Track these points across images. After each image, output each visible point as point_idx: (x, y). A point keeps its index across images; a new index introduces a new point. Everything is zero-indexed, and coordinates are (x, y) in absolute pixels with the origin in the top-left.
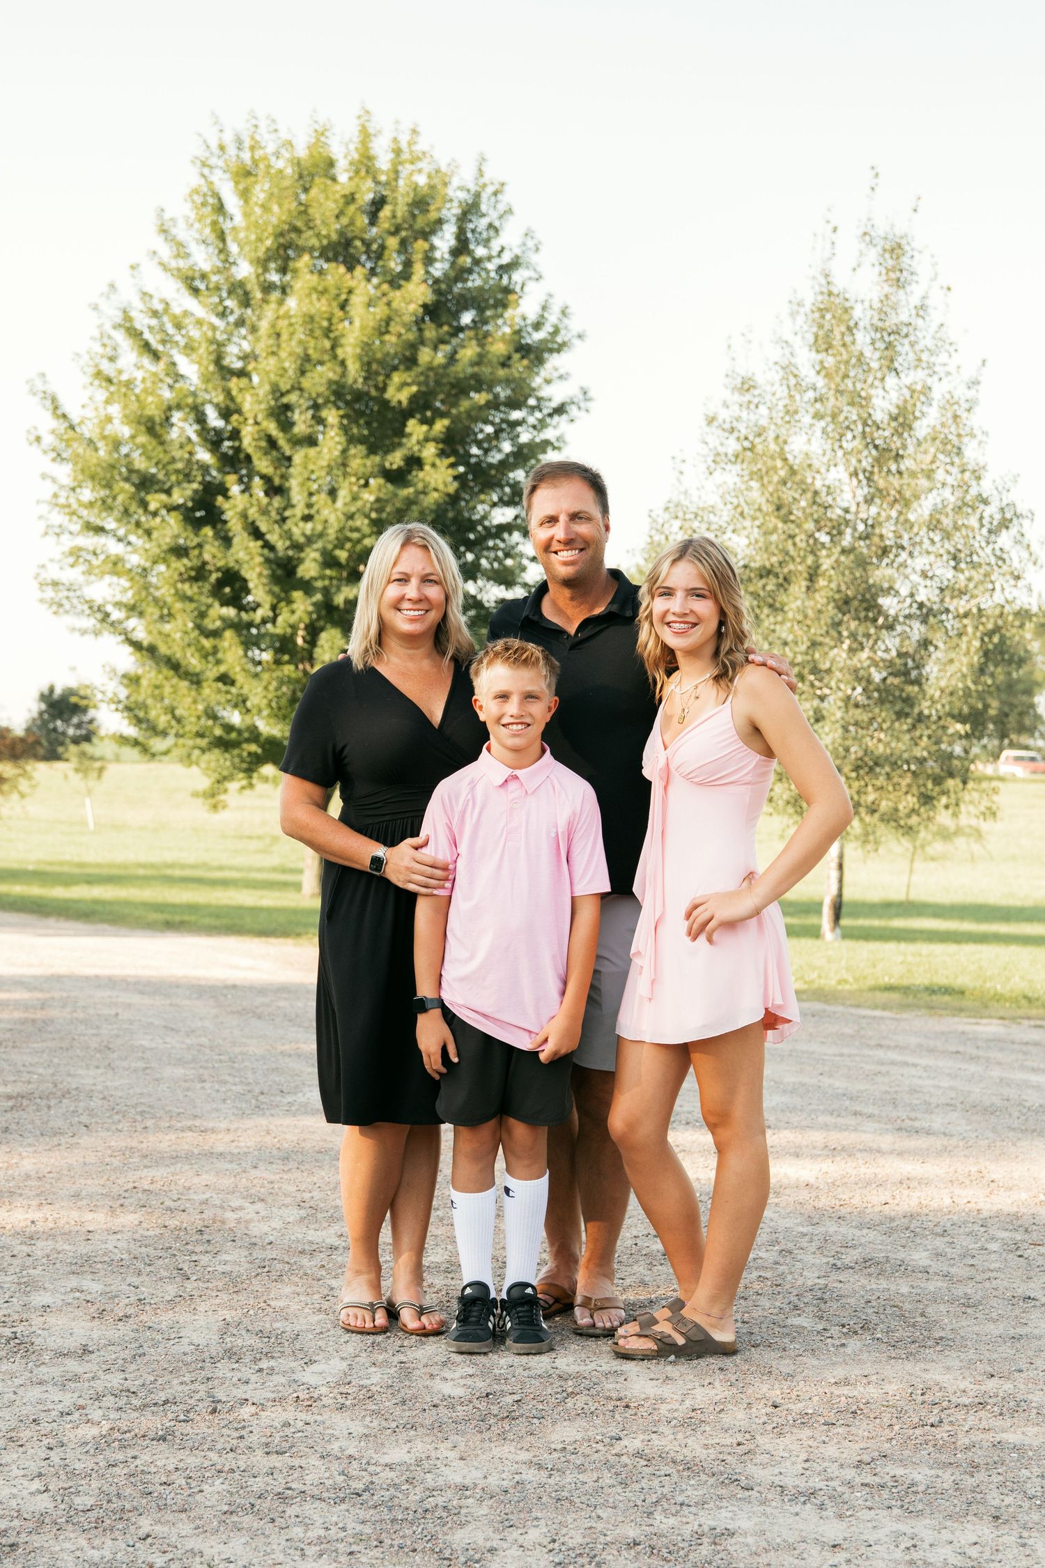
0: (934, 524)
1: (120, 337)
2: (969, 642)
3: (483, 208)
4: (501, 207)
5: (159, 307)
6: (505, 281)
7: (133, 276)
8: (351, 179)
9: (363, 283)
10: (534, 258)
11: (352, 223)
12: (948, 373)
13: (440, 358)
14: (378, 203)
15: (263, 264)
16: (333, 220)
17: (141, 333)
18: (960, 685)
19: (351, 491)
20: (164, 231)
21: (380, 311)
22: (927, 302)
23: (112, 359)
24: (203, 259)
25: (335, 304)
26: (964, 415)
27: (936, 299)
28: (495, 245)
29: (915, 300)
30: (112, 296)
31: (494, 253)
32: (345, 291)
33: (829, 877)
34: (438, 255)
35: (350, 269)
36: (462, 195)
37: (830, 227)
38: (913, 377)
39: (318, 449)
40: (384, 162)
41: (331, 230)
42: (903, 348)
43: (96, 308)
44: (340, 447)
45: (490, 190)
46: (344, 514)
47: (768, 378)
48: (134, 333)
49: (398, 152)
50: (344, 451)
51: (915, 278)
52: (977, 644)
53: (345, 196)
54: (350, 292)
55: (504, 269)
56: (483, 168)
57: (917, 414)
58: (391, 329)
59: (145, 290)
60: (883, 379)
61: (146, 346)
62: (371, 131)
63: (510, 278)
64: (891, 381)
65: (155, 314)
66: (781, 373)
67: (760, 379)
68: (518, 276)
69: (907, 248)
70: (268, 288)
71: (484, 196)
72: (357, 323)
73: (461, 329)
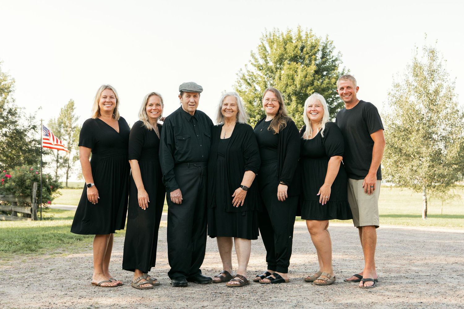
0: (446, 117)
1: (242, 81)
2: (457, 146)
3: (328, 47)
4: (332, 47)
5: (251, 74)
6: (334, 64)
7: (246, 67)
8: (296, 42)
9: (300, 66)
10: (341, 58)
11: (297, 52)
12: (447, 81)
13: (319, 83)
14: (302, 48)
15: (276, 63)
16: (292, 52)
17: (247, 80)
18: (455, 156)
19: (299, 116)
20: (253, 56)
21: (304, 73)
22: (441, 64)
23: (240, 86)
24: (262, 62)
25: (294, 71)
26: (452, 90)
27: (443, 63)
28: (331, 56)
29: (438, 64)
30: (241, 72)
31: (331, 58)
32: (296, 68)
33: (423, 205)
34: (317, 58)
35: (297, 63)
36: (323, 44)
37: (416, 47)
38: (439, 82)
39: (290, 106)
40: (304, 37)
41: (292, 54)
42: (436, 75)
43: (237, 74)
44: (296, 105)
45: (330, 43)
46: (297, 121)
47: (403, 83)
48: (246, 80)
49: (307, 35)
50: (297, 106)
51: (438, 58)
52: (459, 145)
53: (295, 46)
54: (297, 68)
55: (333, 61)
56: (328, 38)
57: (440, 91)
58: (307, 77)
59: (248, 70)
60: (431, 83)
61: (249, 83)
62: (301, 31)
63: (335, 63)
64: (433, 83)
65: (250, 76)
66: (406, 82)
67: (401, 84)
68: (337, 63)
69: (435, 51)
70: (277, 68)
71: (328, 44)
72: (299, 76)
73: (324, 76)
